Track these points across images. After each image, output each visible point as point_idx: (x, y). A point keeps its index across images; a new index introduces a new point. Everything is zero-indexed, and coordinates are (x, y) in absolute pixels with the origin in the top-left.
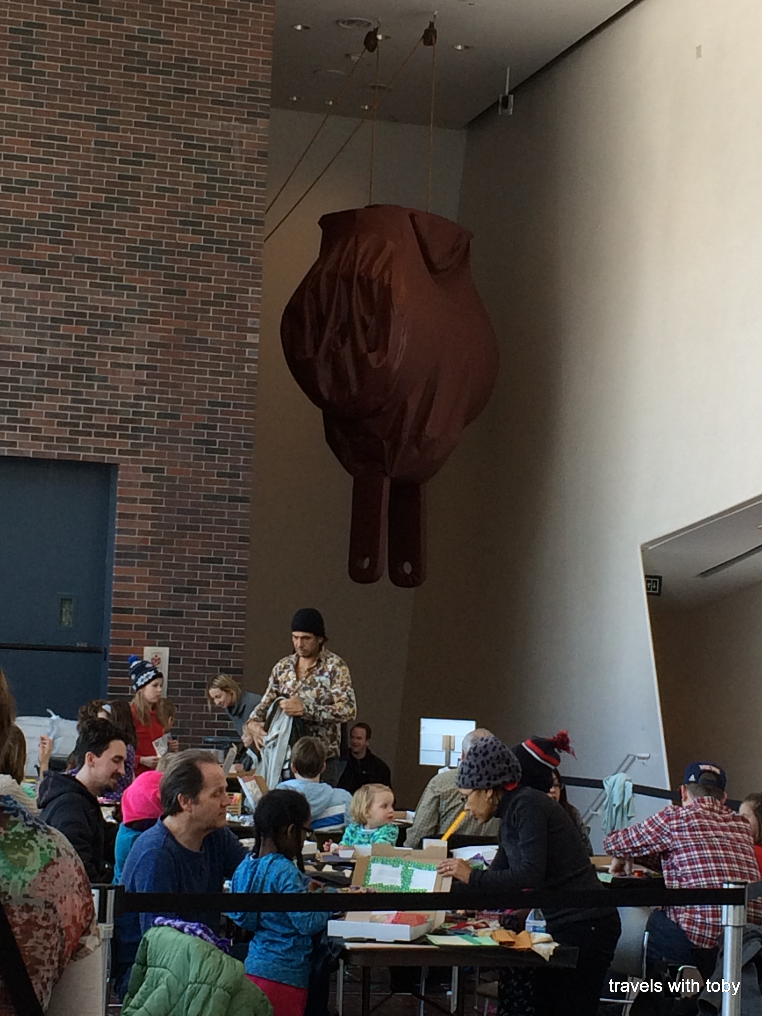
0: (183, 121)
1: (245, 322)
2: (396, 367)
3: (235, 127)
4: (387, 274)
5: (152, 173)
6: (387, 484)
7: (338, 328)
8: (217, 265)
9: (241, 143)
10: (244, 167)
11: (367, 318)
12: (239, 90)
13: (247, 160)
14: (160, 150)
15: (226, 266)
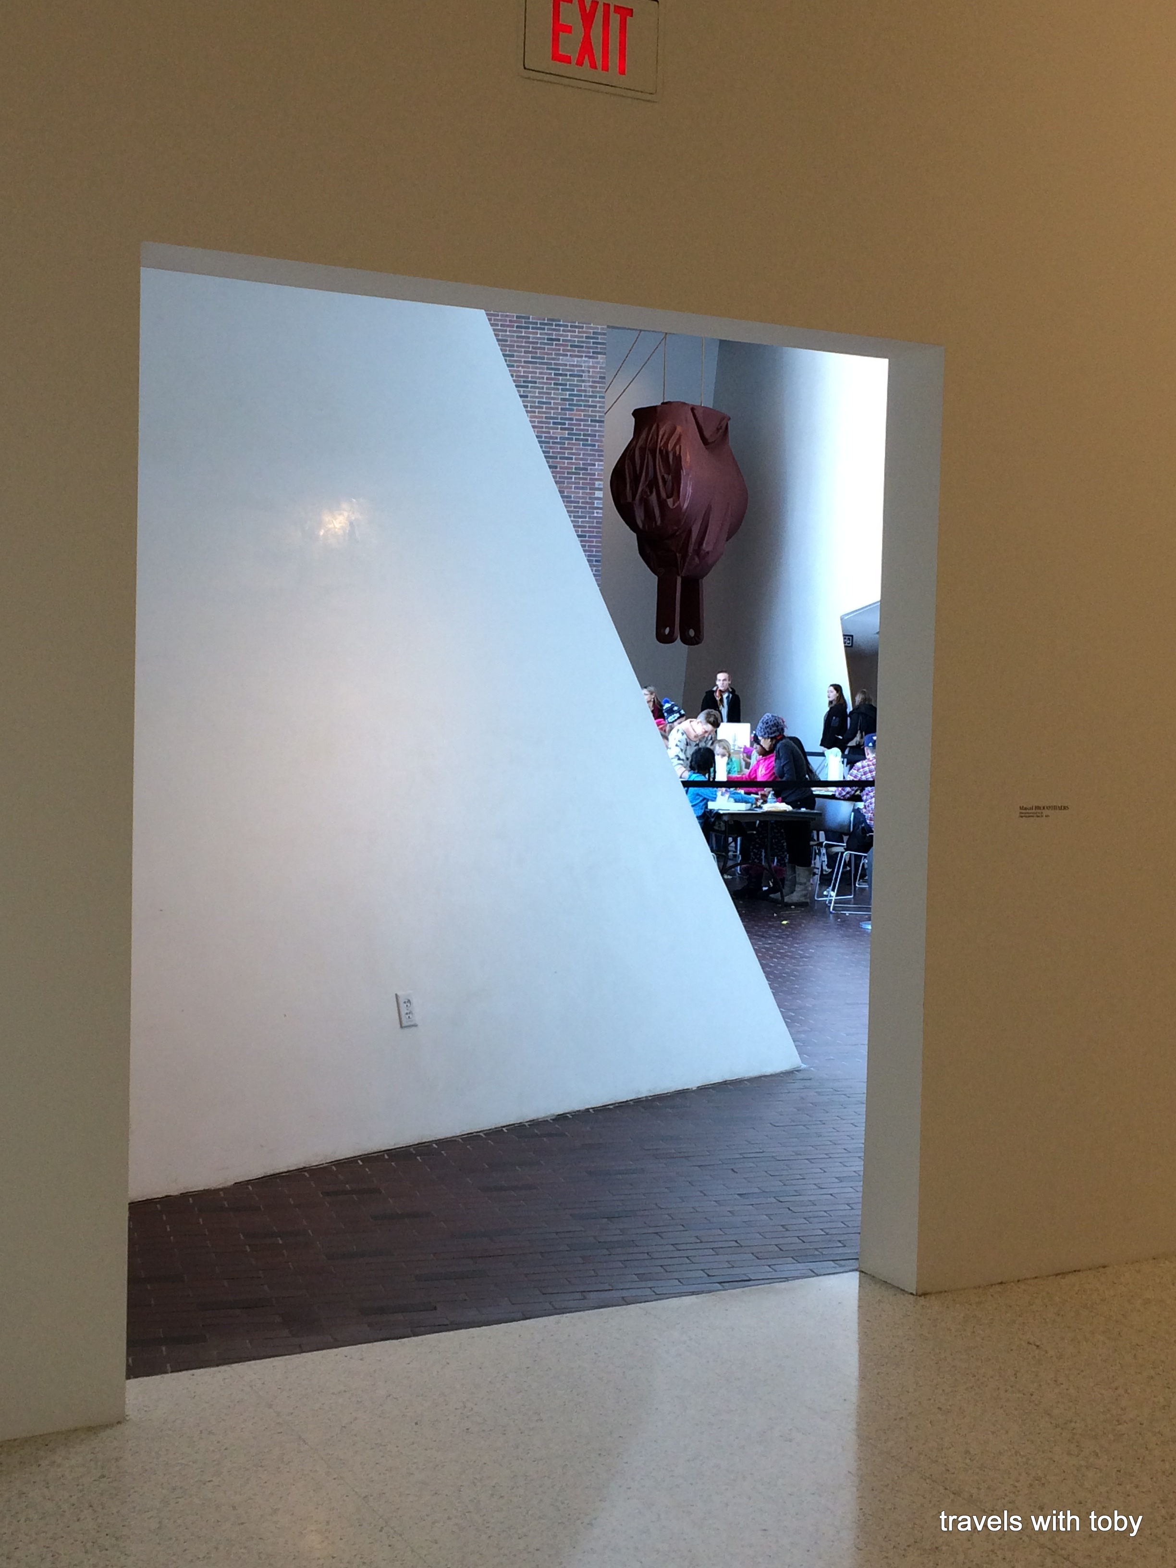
0: (553, 359)
1: (594, 484)
2: (685, 506)
3: (585, 362)
4: (678, 447)
5: (535, 392)
6: (679, 580)
7: (647, 483)
8: (576, 449)
9: (589, 372)
10: (591, 387)
11: (666, 476)
12: (587, 337)
13: (594, 382)
14: (539, 378)
15: (582, 449)
